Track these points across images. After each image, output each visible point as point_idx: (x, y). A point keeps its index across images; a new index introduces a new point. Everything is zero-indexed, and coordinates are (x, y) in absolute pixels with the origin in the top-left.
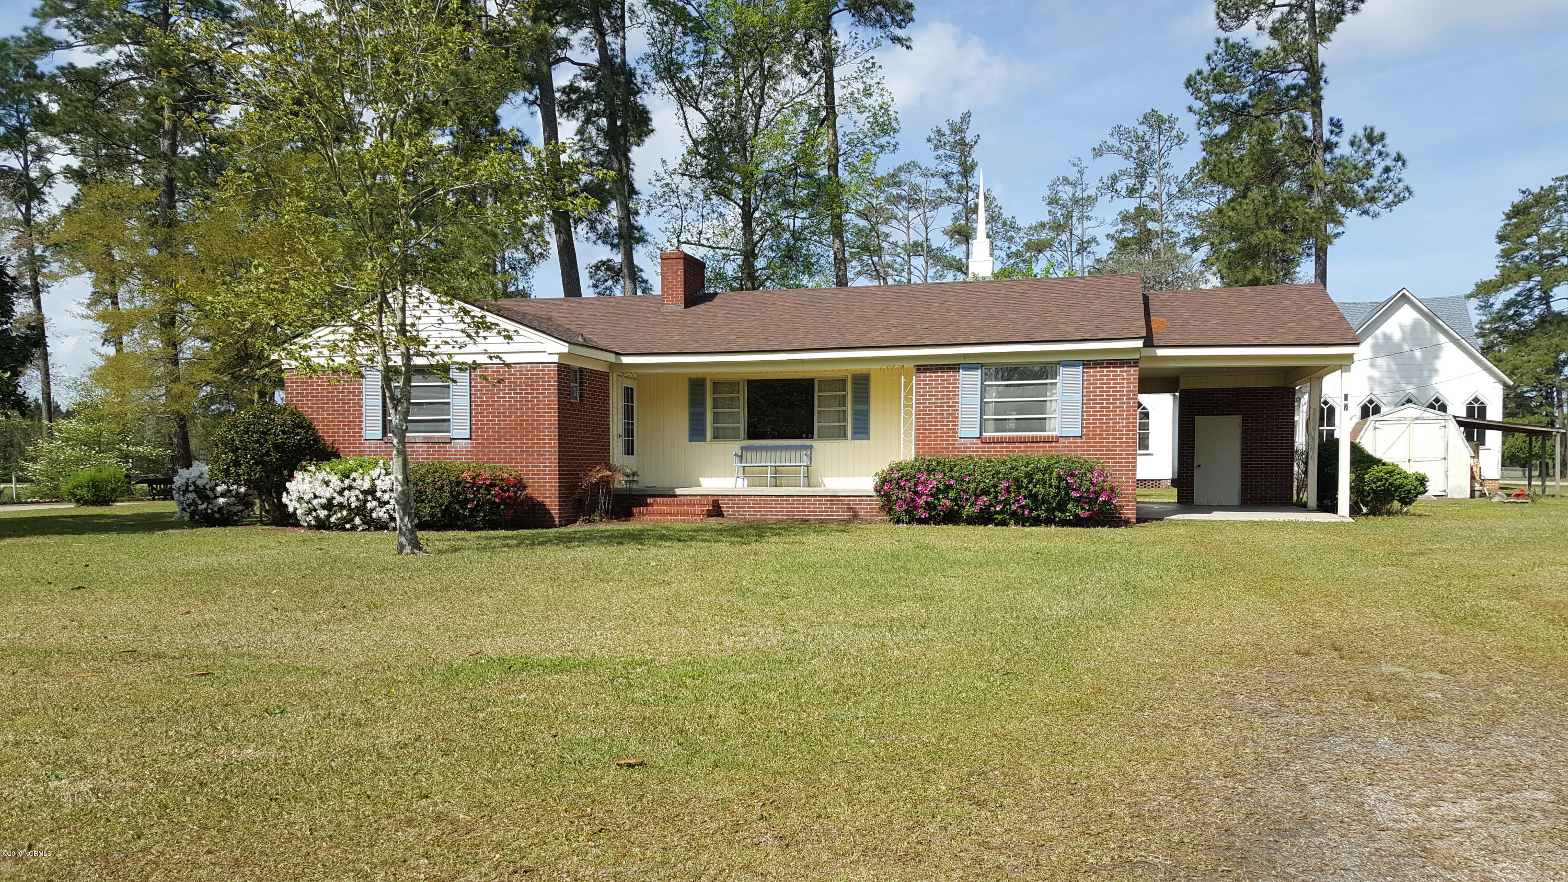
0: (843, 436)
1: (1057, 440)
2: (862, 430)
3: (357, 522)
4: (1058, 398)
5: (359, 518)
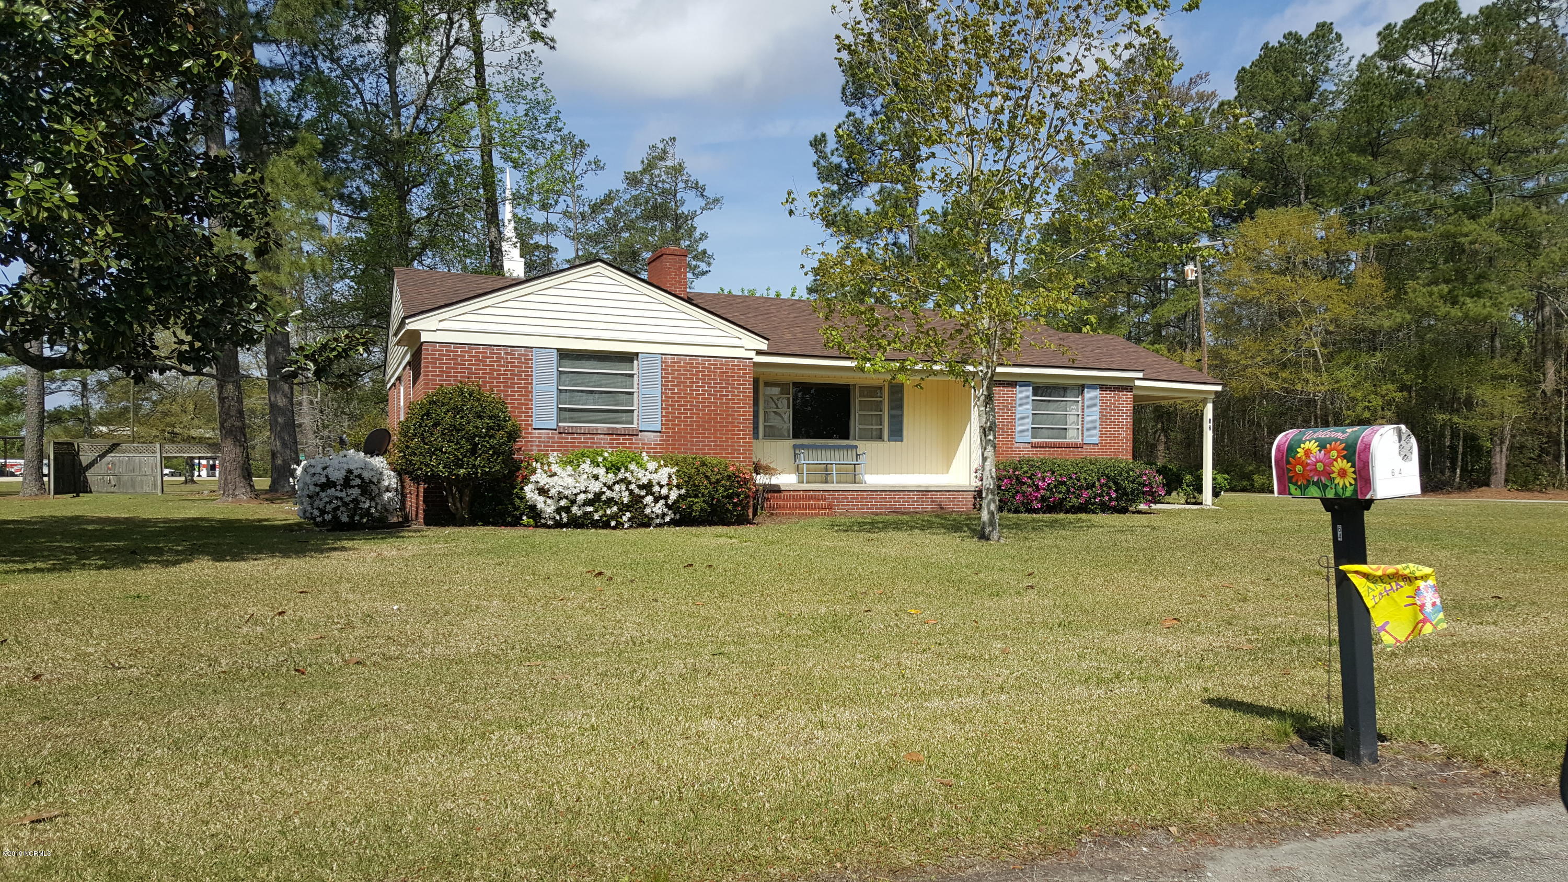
0: (880, 438)
1: (1077, 446)
2: (897, 433)
3: (625, 518)
4: (1080, 413)
5: (628, 514)
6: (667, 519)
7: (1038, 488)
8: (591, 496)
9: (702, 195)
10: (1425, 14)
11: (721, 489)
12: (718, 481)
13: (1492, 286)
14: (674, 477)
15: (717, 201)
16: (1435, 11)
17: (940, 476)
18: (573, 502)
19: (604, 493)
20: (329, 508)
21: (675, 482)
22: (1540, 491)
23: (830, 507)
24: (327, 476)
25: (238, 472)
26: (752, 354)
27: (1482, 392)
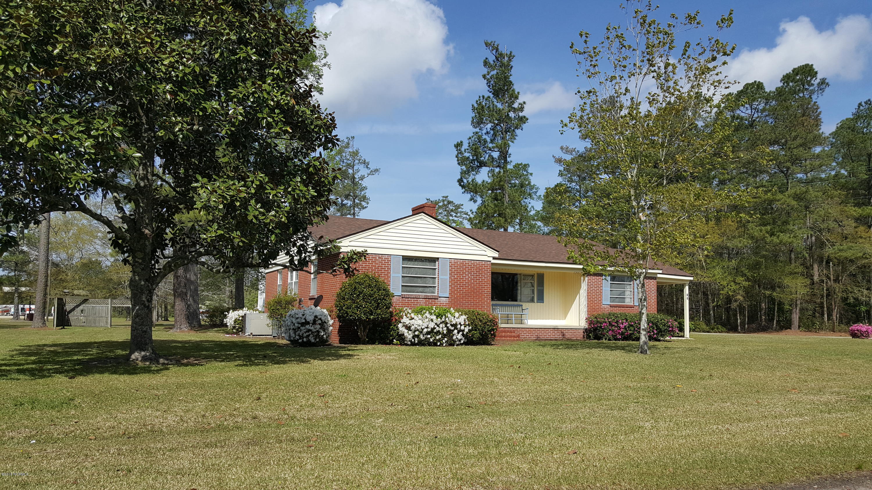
0: (533, 301)
1: (631, 307)
2: (541, 299)
3: (444, 341)
4: (632, 290)
5: (446, 339)
6: (462, 342)
7: (620, 328)
8: (429, 330)
9: (367, 167)
10: (747, 89)
11: (487, 327)
12: (486, 323)
13: (791, 227)
14: (466, 320)
15: (377, 170)
16: (753, 87)
17: (561, 321)
18: (421, 332)
19: (435, 328)
20: (305, 335)
21: (467, 323)
22: (816, 332)
23: (518, 336)
24: (305, 319)
25: (183, 316)
26: (491, 259)
27: (787, 281)
